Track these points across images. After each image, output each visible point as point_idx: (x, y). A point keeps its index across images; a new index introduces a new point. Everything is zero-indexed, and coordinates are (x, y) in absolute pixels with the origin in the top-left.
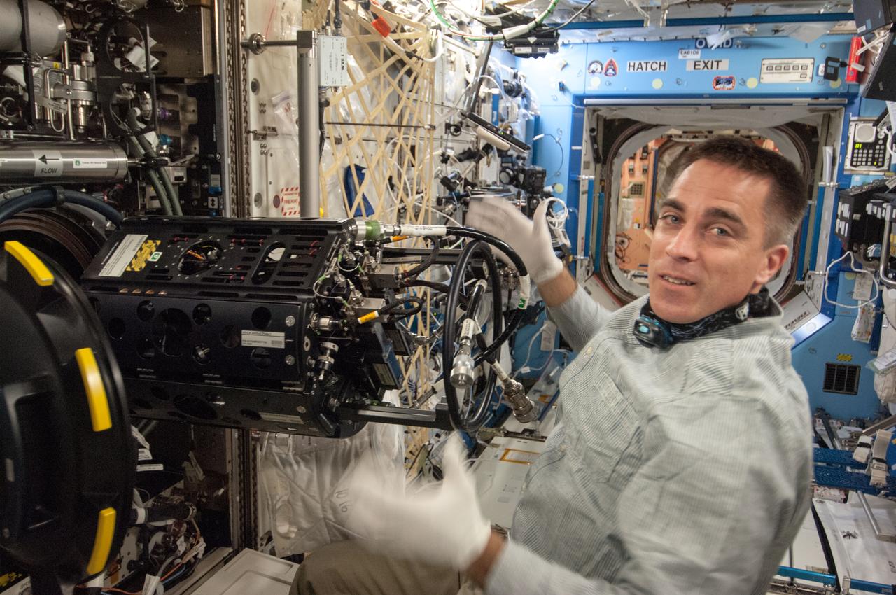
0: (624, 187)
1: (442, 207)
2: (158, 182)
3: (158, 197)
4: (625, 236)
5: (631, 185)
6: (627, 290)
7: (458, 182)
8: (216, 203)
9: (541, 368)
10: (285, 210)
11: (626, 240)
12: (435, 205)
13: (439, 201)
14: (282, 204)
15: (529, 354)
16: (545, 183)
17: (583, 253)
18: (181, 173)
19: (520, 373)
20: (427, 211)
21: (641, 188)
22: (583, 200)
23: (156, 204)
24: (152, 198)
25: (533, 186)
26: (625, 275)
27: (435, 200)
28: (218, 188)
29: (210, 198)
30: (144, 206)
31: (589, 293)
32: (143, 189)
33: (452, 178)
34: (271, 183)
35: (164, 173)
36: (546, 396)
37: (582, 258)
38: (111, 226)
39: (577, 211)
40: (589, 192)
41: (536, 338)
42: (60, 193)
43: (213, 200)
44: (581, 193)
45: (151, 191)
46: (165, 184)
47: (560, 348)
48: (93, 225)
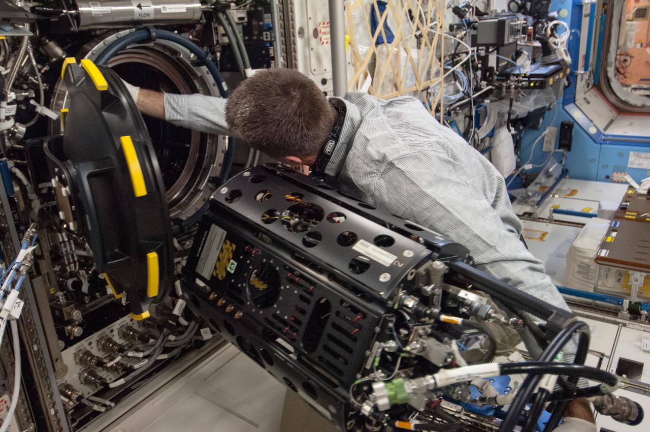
0: (629, 12)
1: (454, 32)
2: (225, 22)
3: (226, 34)
4: (627, 55)
5: (635, 9)
6: (623, 99)
7: (467, 10)
8: (269, 36)
9: (542, 165)
10: (323, 40)
11: (628, 58)
12: (448, 30)
13: (451, 28)
14: (320, 35)
15: (532, 154)
16: (550, 9)
17: (583, 69)
18: (243, 14)
19: (524, 169)
20: (440, 36)
21: (645, 12)
22: (585, 22)
23: (226, 40)
24: (223, 35)
25: (538, 12)
26: (625, 89)
27: (448, 27)
28: (269, 25)
29: (264, 33)
30: (218, 41)
31: (588, 103)
32: (216, 29)
33: (463, 7)
34: (310, 19)
35: (229, 14)
36: (545, 187)
37: (582, 72)
38: (194, 57)
39: (578, 32)
40: (591, 15)
41: (539, 141)
42: (153, 32)
43: (267, 35)
44: (583, 16)
45: (221, 30)
46: (230, 24)
47: (559, 148)
48: (181, 56)
